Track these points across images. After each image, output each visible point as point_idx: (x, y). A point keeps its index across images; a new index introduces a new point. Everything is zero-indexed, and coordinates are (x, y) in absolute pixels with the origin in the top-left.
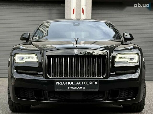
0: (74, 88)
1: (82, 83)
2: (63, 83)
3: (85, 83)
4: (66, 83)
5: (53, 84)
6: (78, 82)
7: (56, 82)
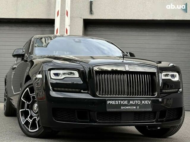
0: (127, 107)
1: (135, 102)
2: (115, 102)
3: (139, 102)
4: (119, 102)
5: (104, 104)
6: (131, 101)
7: (108, 101)
